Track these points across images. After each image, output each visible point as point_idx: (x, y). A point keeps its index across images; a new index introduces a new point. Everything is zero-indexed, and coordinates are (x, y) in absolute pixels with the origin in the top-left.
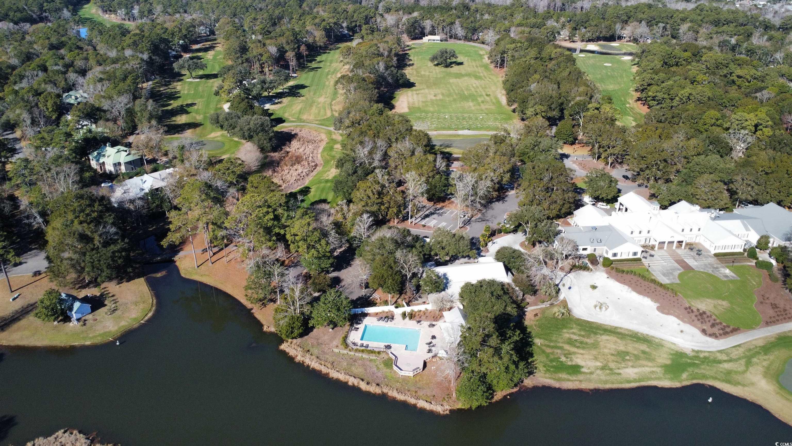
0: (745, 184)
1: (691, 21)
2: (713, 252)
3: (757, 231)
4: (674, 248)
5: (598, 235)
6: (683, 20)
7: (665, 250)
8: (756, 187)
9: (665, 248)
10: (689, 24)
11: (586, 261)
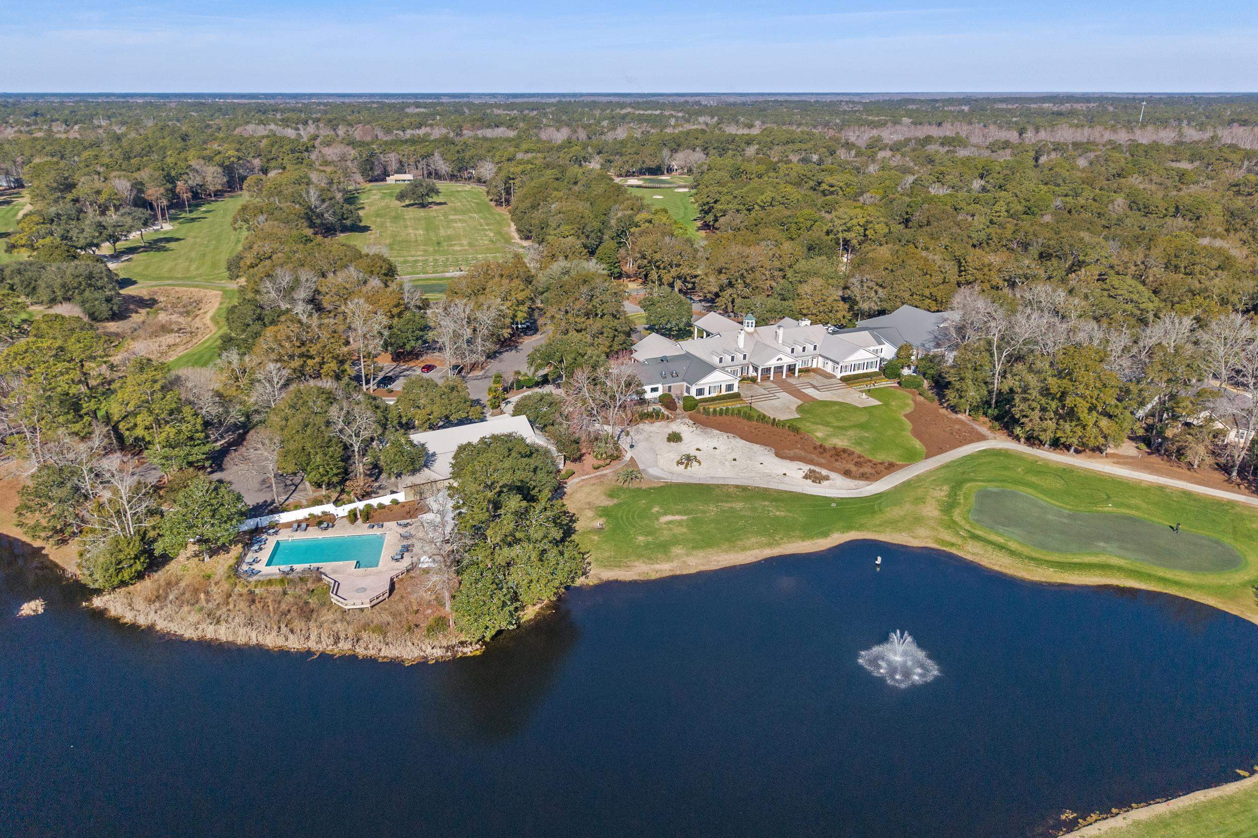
0: (865, 288)
1: (759, 143)
2: (839, 376)
3: (893, 343)
4: (784, 377)
5: (672, 366)
6: (748, 143)
7: (772, 382)
8: (880, 290)
9: (772, 378)
10: (757, 146)
11: (658, 407)
